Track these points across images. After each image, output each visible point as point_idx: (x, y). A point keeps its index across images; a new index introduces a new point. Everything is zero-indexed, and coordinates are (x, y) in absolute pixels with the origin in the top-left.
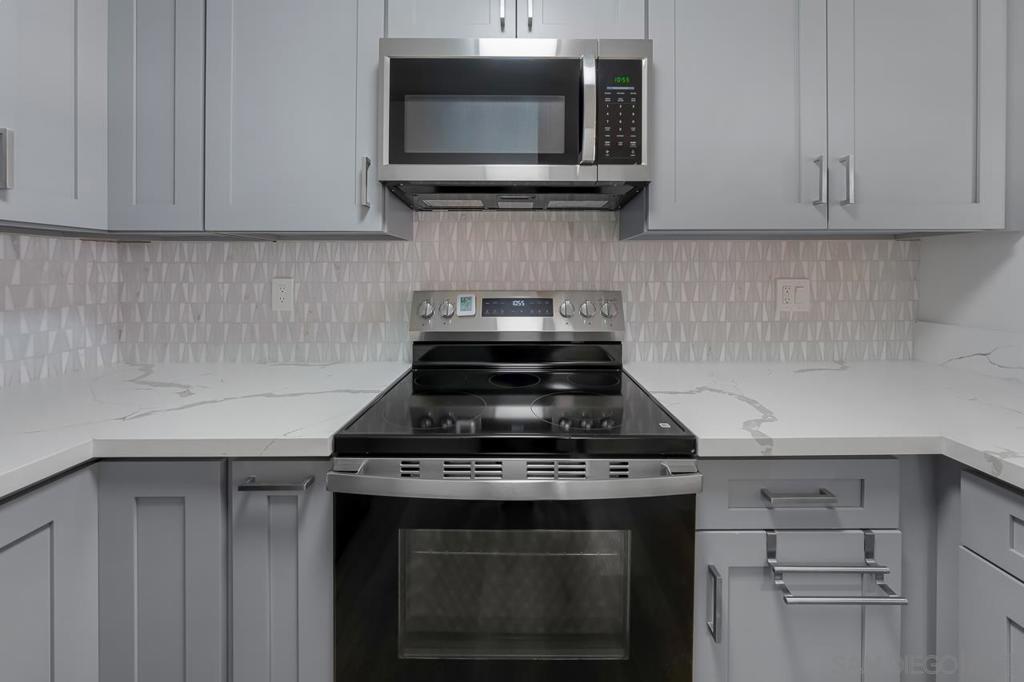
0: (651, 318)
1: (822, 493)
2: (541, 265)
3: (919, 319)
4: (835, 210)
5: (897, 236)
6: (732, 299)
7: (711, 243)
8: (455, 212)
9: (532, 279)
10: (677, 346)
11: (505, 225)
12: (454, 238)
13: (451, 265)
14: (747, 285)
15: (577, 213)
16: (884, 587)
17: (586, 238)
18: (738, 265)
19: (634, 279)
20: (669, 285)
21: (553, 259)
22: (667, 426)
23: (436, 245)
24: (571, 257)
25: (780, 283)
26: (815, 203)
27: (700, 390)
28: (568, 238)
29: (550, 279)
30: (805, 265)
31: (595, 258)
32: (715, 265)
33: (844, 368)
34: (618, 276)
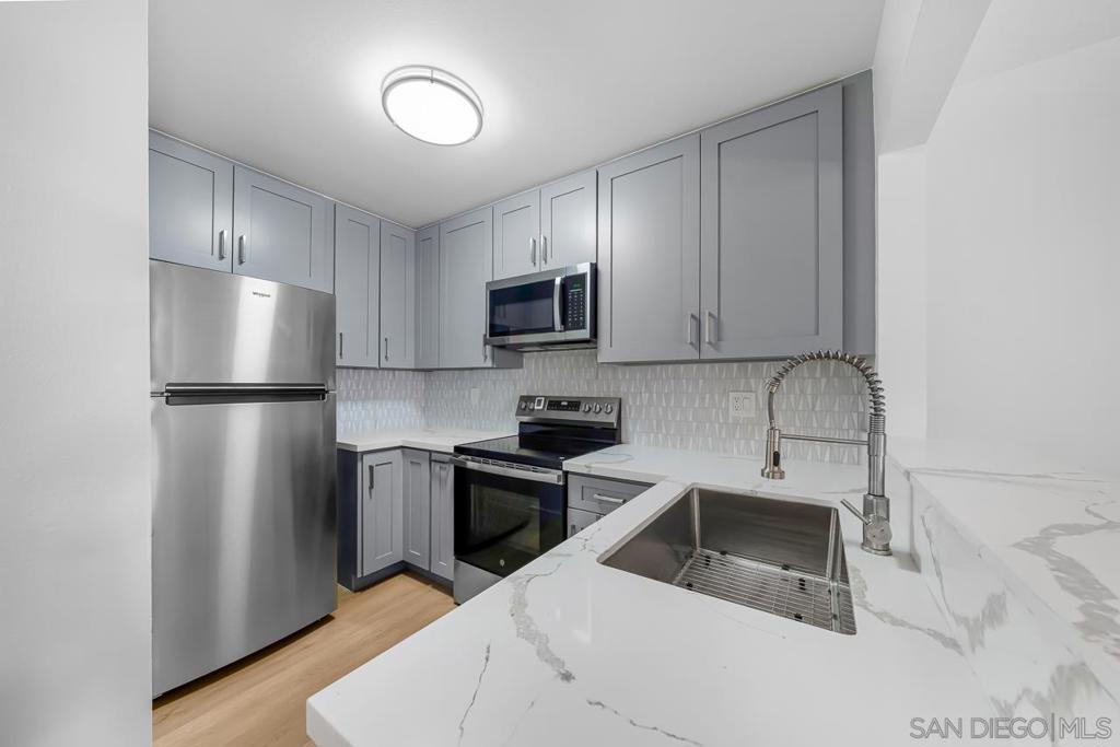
6: (697, 406)
10: (660, 436)
12: (541, 367)
13: (539, 382)
14: (707, 396)
18: (701, 381)
19: (632, 390)
20: (655, 395)
23: (533, 371)
25: (733, 395)
26: (692, 344)
30: (753, 381)
32: (685, 381)
34: (623, 389)
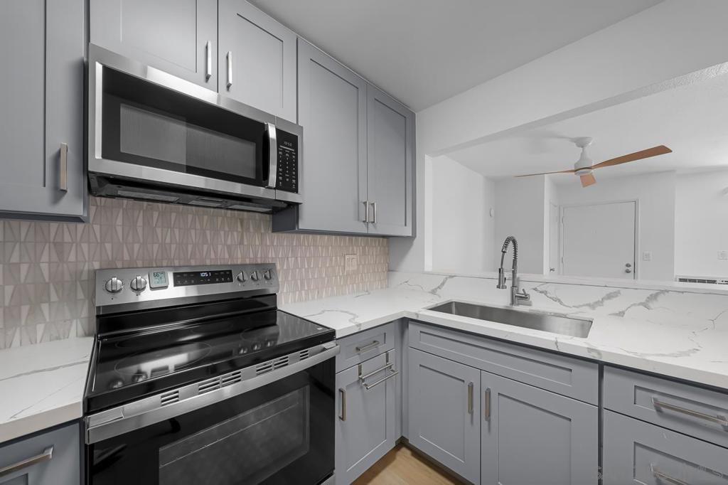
0: (290, 279)
1: (375, 342)
2: (220, 247)
3: (389, 271)
4: (370, 225)
5: (384, 237)
6: (328, 265)
7: (318, 236)
8: (141, 202)
9: (213, 256)
11: (190, 217)
12: (140, 223)
13: (136, 247)
14: (334, 258)
15: (245, 213)
16: (392, 371)
17: (251, 230)
18: (330, 248)
19: (280, 256)
20: (299, 259)
21: (229, 242)
22: (320, 329)
23: (119, 229)
24: (241, 243)
25: (347, 257)
26: (364, 222)
27: (323, 312)
28: (239, 229)
29: (227, 256)
30: (355, 248)
31: (257, 243)
32: (320, 248)
33: (369, 294)
34: (271, 254)
